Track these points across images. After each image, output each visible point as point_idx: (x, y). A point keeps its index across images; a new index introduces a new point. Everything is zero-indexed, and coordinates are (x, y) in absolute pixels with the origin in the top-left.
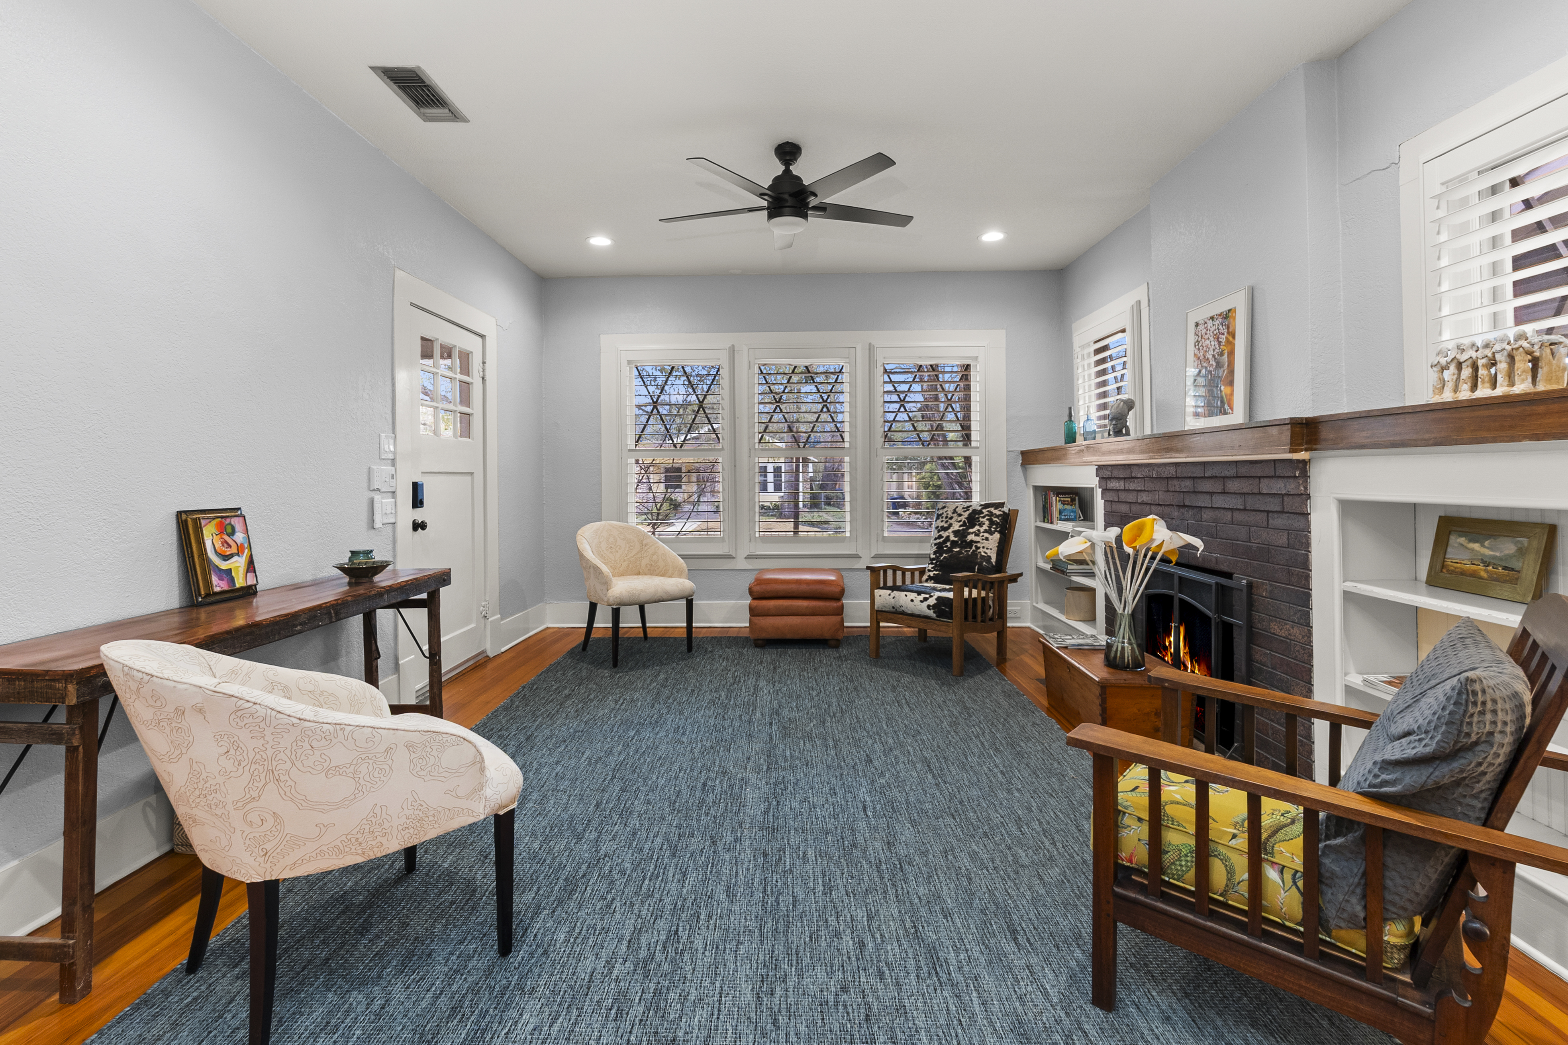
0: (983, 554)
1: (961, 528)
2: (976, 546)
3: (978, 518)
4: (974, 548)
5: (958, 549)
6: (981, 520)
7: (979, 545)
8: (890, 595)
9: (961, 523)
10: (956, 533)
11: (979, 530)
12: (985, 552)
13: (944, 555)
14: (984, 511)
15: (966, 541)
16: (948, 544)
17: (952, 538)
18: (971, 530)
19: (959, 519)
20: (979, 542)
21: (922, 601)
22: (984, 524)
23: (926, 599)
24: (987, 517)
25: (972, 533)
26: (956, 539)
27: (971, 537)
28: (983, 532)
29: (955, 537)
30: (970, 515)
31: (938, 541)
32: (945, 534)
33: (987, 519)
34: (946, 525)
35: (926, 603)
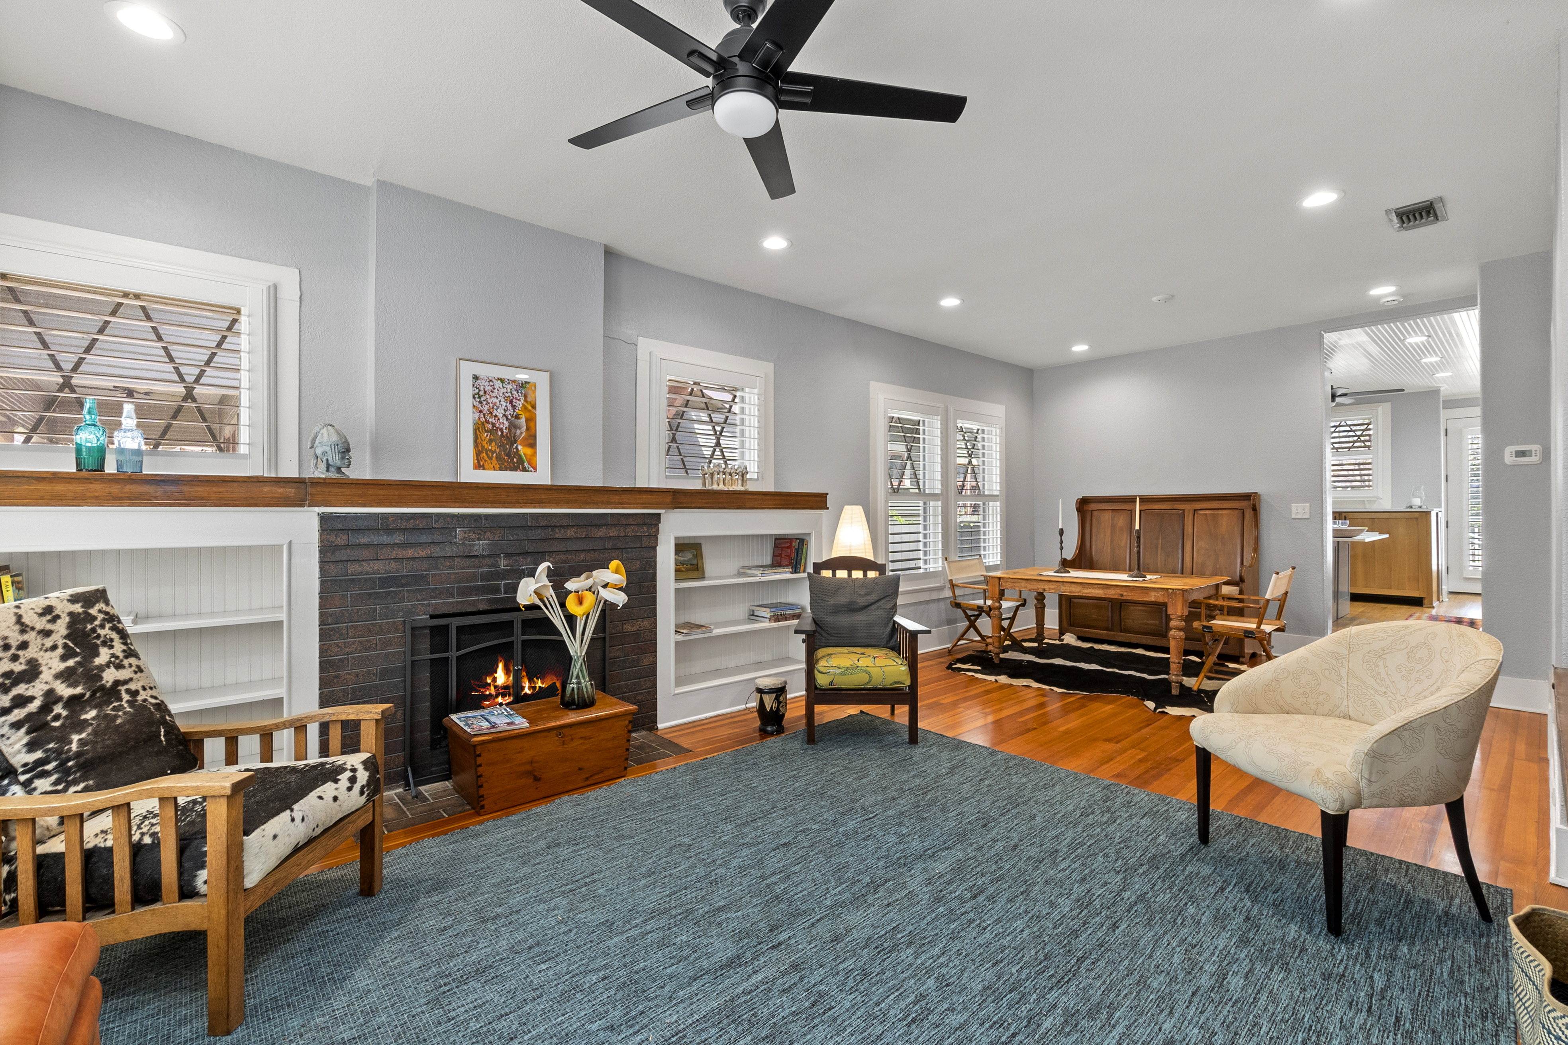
0: (153, 701)
1: (71, 663)
2: (128, 691)
3: (94, 630)
4: (126, 697)
5: (93, 713)
6: (102, 632)
7: (133, 686)
8: (293, 820)
9: (60, 651)
10: (66, 676)
11: (113, 656)
12: (152, 697)
13: (75, 738)
14: (93, 611)
15: (103, 688)
16: (58, 709)
17: (64, 691)
18: (98, 661)
19: (49, 642)
20: (131, 679)
21: (350, 789)
22: (112, 640)
23: (353, 780)
24: (108, 626)
25: (108, 665)
26: (79, 690)
27: (110, 676)
28: (126, 657)
29: (74, 685)
30: (70, 626)
31: (18, 714)
32: (37, 689)
33: (112, 629)
34: (18, 667)
35: (357, 787)
